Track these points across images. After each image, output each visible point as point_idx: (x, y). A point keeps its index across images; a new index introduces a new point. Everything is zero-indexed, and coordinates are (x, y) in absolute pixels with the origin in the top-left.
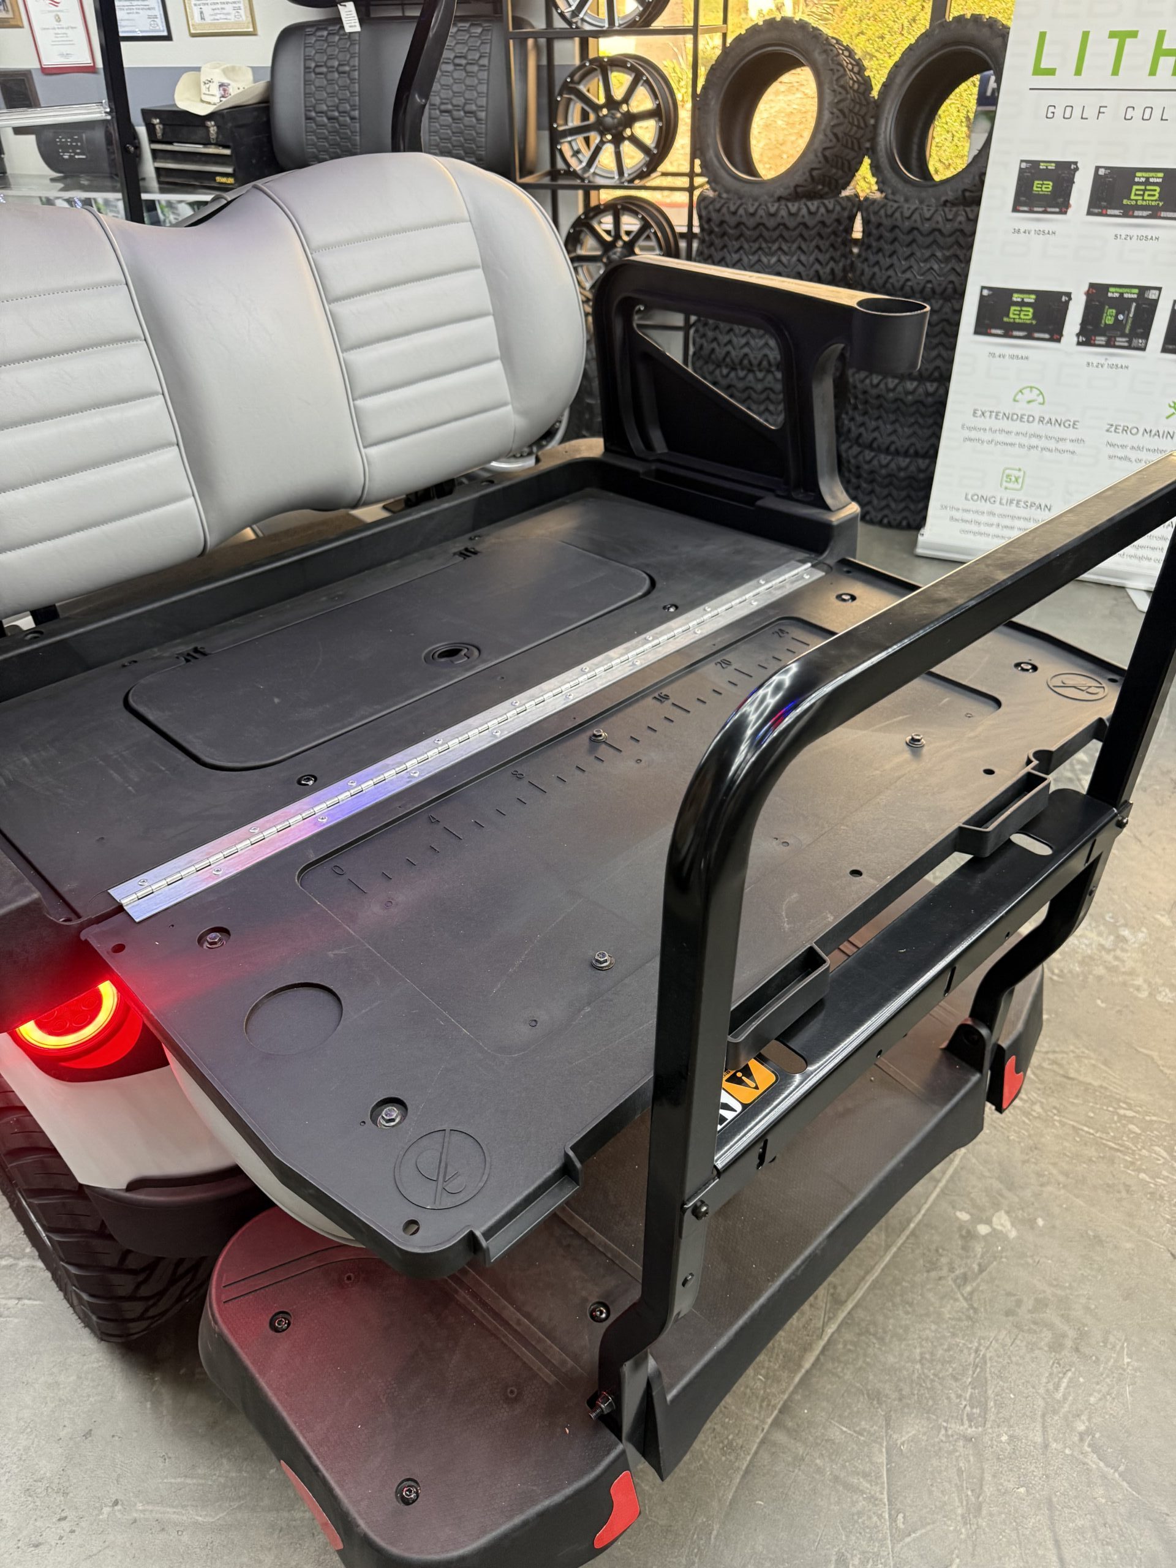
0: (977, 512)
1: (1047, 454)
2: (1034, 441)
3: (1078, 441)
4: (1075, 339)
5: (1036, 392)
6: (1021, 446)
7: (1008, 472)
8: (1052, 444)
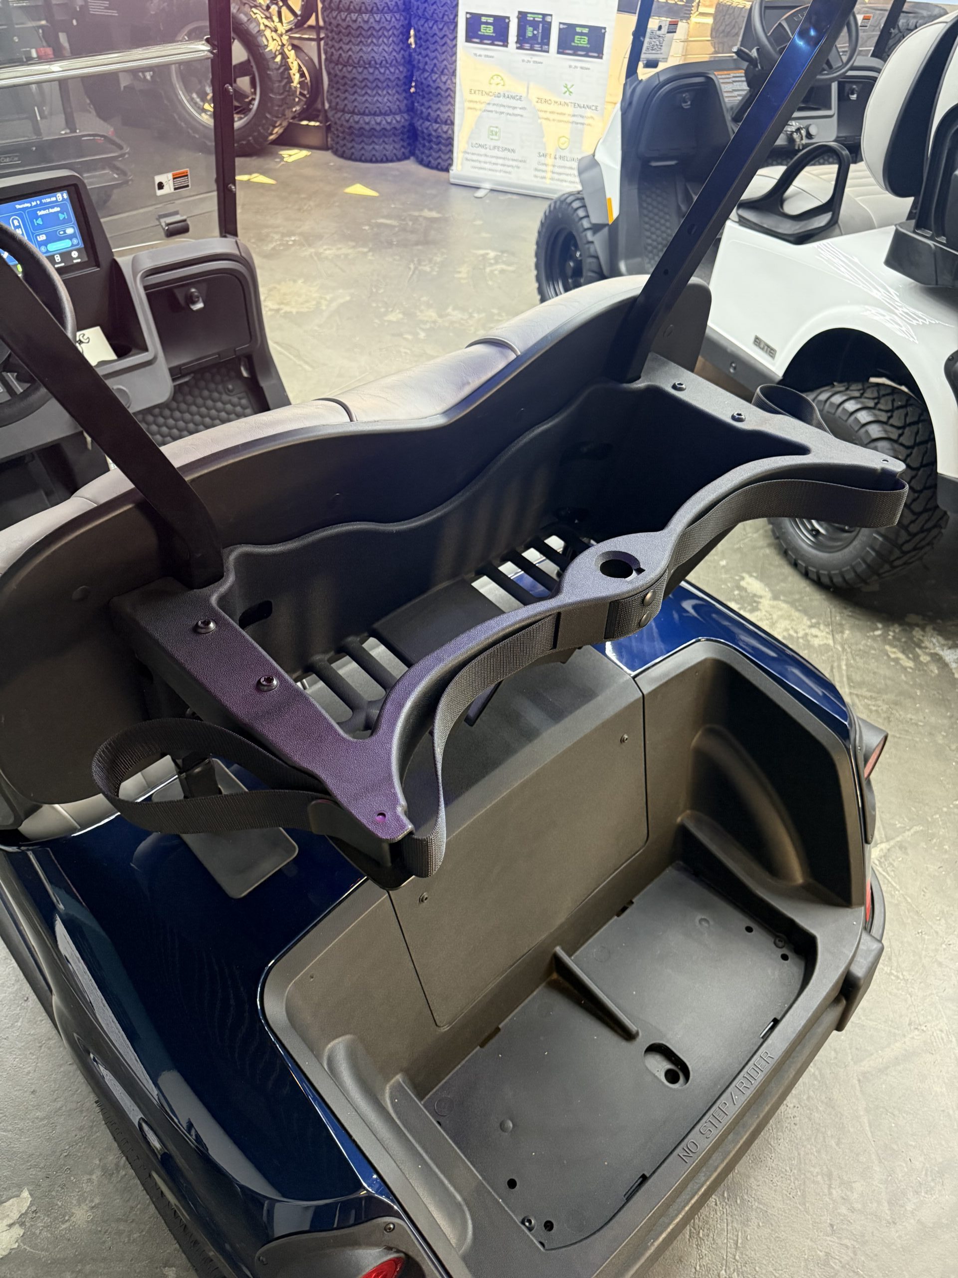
0: (478, 155)
1: (509, 116)
2: (502, 109)
3: (523, 108)
4: (515, 46)
5: (500, 78)
6: (496, 112)
7: (492, 129)
8: (511, 111)
